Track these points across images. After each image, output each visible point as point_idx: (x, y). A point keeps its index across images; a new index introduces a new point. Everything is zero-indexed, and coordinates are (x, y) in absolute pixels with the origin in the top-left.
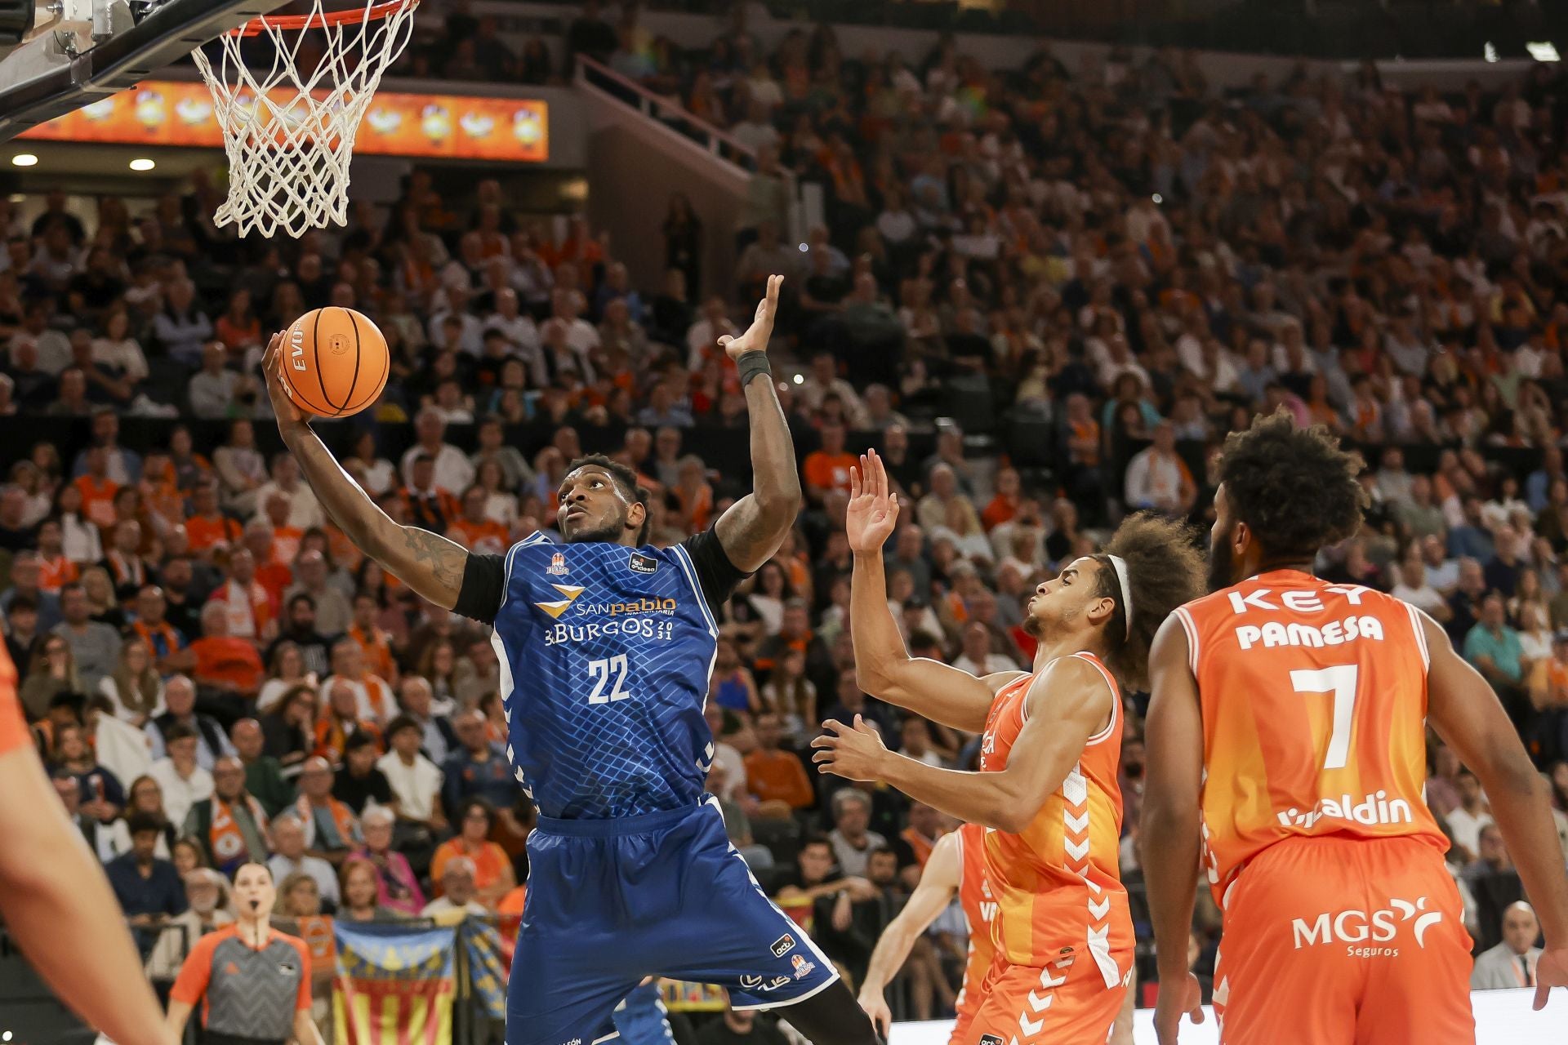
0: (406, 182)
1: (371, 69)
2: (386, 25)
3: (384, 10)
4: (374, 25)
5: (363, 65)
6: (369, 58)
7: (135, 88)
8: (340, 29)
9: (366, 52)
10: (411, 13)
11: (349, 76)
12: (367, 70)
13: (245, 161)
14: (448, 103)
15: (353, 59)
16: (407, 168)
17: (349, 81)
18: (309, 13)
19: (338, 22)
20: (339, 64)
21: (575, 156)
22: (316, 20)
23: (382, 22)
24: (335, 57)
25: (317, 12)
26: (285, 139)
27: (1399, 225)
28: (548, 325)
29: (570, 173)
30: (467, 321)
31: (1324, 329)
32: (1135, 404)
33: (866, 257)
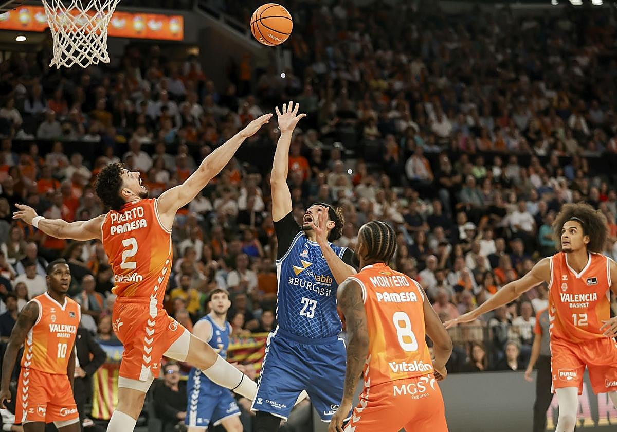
0: (127, 48)
7: (15, 10)
11: (102, 7)
13: (60, 40)
14: (144, 16)
16: (127, 42)
17: (102, 9)
21: (193, 38)
26: (76, 31)
27: (518, 69)
28: (183, 105)
29: (192, 45)
30: (151, 104)
31: (487, 110)
32: (413, 139)
33: (309, 80)
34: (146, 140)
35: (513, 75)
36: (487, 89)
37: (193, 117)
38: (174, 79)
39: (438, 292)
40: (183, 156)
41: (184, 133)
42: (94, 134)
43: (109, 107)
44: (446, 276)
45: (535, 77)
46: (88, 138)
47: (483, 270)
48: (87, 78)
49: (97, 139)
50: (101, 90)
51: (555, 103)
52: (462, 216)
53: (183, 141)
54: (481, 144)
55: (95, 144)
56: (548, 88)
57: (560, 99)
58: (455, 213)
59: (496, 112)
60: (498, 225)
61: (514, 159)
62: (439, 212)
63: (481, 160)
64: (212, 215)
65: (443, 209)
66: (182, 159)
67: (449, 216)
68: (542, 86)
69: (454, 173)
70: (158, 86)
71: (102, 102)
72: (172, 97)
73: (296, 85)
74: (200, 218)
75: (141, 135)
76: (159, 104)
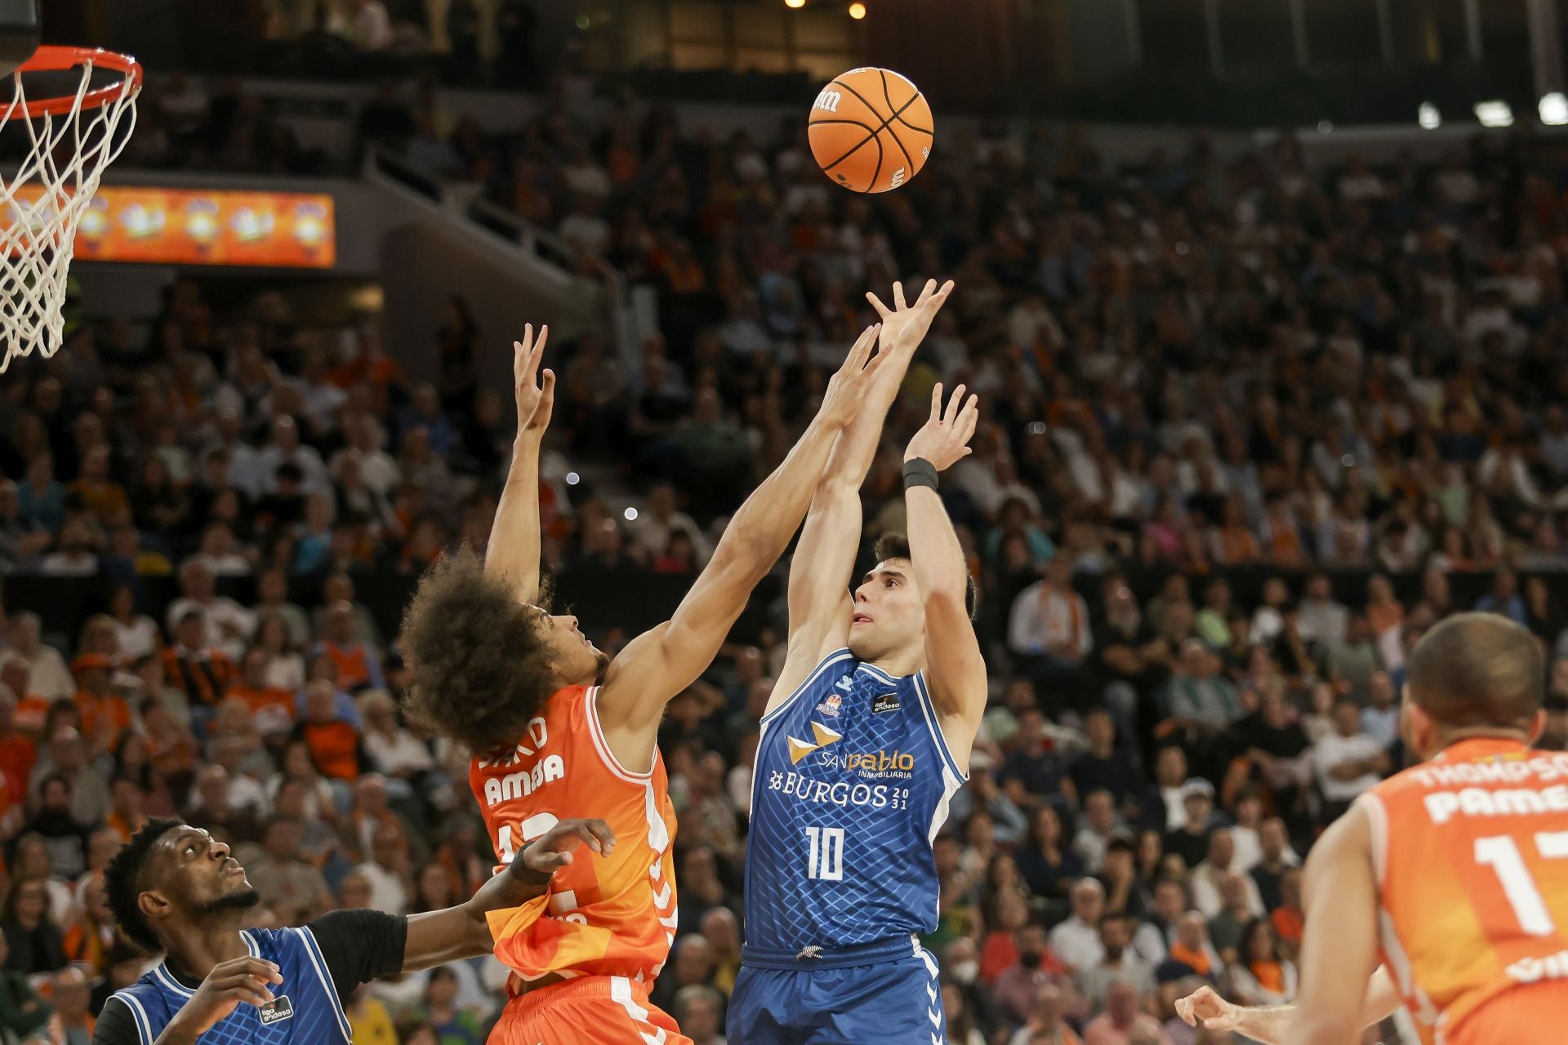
0: (168, 294)
1: (89, 166)
2: (103, 116)
3: (99, 98)
4: (88, 115)
5: (77, 163)
6: (83, 153)
8: (49, 120)
9: (79, 147)
10: (132, 101)
11: (59, 176)
12: (83, 168)
14: (216, 200)
15: (63, 155)
16: (169, 277)
17: (59, 182)
18: (10, 101)
19: (46, 112)
20: (47, 162)
21: (366, 259)
22: (18, 110)
23: (98, 111)
24: (41, 155)
25: (19, 101)
27: (1323, 320)
28: (338, 459)
29: (360, 281)
30: (242, 455)
31: (1238, 445)
32: (1022, 536)
33: (708, 375)
34: (233, 565)
35: (1309, 340)
36: (1235, 382)
37: (372, 495)
38: (315, 381)
39: (1113, 984)
40: (344, 607)
41: (346, 541)
42: (75, 549)
43: (118, 470)
44: (1132, 934)
45: (1378, 341)
46: (55, 565)
47: (1243, 916)
48: (51, 385)
49: (87, 565)
50: (89, 421)
51: (1435, 419)
52: (1173, 760)
53: (344, 564)
54: (1223, 546)
55: (80, 582)
56: (1417, 372)
57: (1451, 407)
58: (1151, 749)
59: (1261, 451)
60: (1281, 781)
61: (1321, 585)
62: (1105, 751)
63: (1221, 592)
64: (437, 779)
65: (1118, 742)
66: (340, 619)
67: (1135, 759)
68: (1401, 367)
69: (1146, 634)
70: (266, 405)
71: (98, 454)
72: (306, 434)
73: (672, 388)
74: (399, 788)
75: (219, 552)
76: (272, 456)
